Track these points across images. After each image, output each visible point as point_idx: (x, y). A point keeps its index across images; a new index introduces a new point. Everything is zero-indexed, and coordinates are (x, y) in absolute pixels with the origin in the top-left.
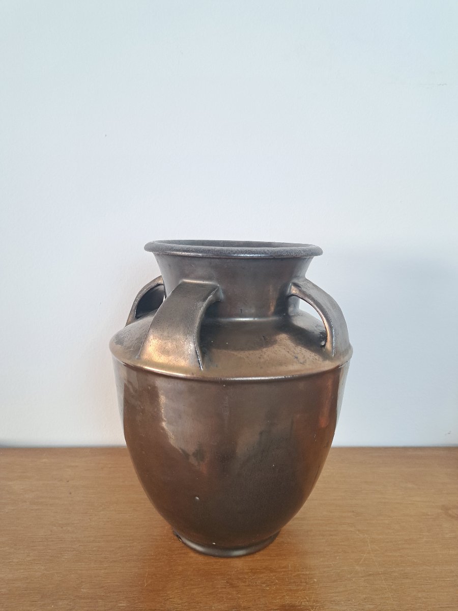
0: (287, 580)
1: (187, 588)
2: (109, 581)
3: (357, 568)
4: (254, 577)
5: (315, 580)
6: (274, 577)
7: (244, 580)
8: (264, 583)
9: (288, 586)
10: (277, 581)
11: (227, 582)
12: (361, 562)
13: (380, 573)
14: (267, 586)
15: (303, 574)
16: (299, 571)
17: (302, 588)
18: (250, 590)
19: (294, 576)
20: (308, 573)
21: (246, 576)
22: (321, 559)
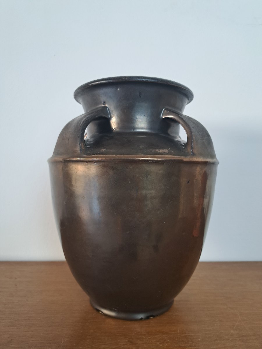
0: (177, 339)
1: (96, 344)
2: (33, 340)
3: (232, 331)
4: (149, 337)
5: (199, 340)
6: (166, 338)
7: (142, 339)
8: (158, 342)
9: (178, 343)
10: (169, 340)
11: (129, 341)
12: (234, 328)
13: (251, 335)
14: (161, 343)
15: (190, 336)
16: (186, 334)
17: (189, 345)
18: (147, 346)
19: (182, 337)
20: (193, 334)
21: (143, 337)
22: (203, 326)
